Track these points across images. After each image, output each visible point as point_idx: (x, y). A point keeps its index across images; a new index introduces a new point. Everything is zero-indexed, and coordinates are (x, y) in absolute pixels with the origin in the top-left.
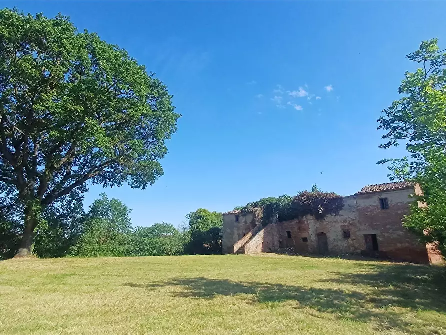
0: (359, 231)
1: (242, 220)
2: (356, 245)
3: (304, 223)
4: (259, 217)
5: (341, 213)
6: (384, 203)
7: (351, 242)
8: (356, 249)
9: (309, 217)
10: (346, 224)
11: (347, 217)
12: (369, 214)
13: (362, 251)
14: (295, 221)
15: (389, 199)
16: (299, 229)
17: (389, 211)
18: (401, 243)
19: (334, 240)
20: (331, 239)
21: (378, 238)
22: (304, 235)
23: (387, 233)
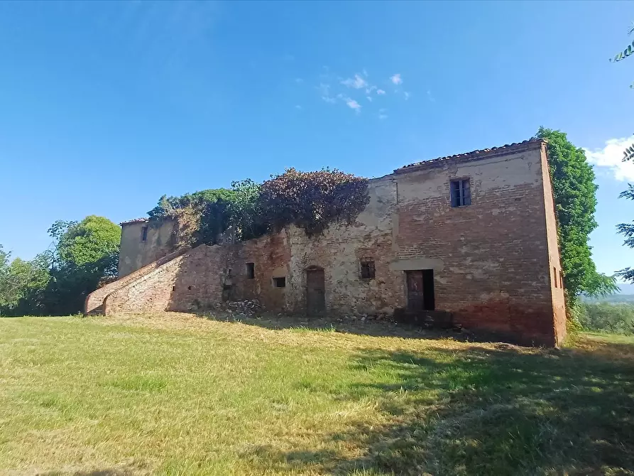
0: (396, 261)
1: (153, 235)
2: (387, 296)
3: (283, 243)
4: (188, 230)
5: (360, 218)
6: (460, 192)
7: (376, 289)
8: (384, 304)
9: (293, 229)
10: (369, 245)
11: (373, 228)
12: (421, 219)
13: (397, 310)
14: (265, 239)
15: (475, 179)
16: (271, 257)
17: (469, 211)
18: (489, 290)
19: (340, 282)
20: (334, 282)
21: (437, 278)
22: (279, 272)
23: (459, 266)
